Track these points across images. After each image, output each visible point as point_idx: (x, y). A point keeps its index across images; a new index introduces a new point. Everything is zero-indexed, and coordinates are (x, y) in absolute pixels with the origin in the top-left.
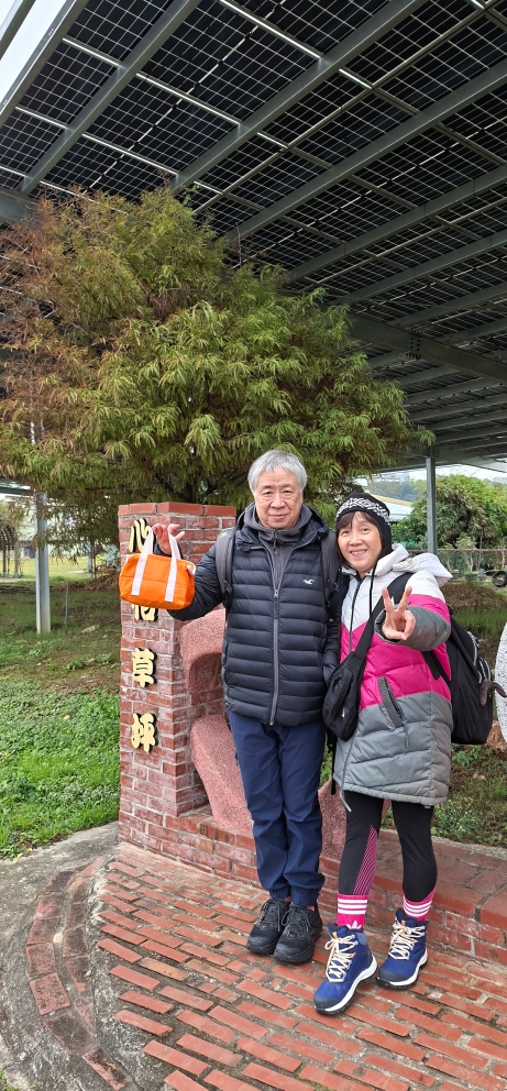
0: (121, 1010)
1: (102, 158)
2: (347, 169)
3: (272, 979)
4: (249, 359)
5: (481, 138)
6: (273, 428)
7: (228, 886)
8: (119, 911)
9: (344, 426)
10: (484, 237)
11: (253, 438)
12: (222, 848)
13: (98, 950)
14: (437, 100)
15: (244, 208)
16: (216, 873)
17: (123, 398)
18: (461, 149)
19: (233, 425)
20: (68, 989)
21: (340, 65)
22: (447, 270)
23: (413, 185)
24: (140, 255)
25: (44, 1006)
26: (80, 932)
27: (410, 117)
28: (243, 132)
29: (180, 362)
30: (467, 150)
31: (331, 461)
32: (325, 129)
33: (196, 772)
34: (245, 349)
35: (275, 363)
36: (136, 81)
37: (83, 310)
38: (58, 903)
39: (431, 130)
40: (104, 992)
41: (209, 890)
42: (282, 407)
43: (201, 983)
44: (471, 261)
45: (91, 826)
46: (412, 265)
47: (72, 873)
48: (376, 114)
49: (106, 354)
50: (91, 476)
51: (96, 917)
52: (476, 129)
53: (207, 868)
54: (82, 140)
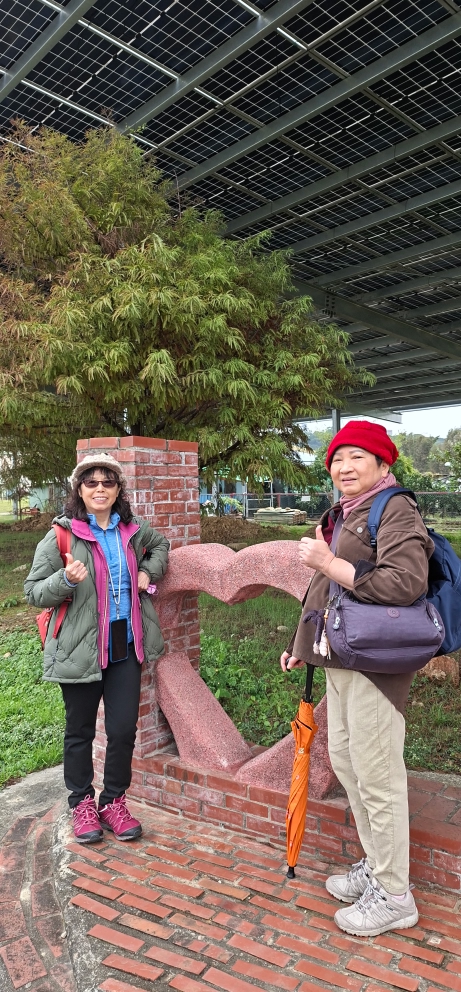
0: (106, 978)
1: (40, 106)
2: (278, 130)
3: (263, 932)
4: (203, 295)
5: (405, 105)
6: (228, 364)
7: (199, 828)
8: (88, 862)
9: (294, 367)
10: (399, 201)
11: (207, 374)
12: (191, 789)
13: (72, 907)
14: (367, 65)
15: (177, 163)
16: (184, 815)
17: (76, 332)
18: (385, 115)
19: (185, 362)
20: (43, 954)
21: (277, 24)
22: (363, 232)
23: (339, 148)
24: (87, 192)
25: (18, 977)
26: (48, 887)
27: (341, 80)
28: (181, 86)
29: (134, 296)
30: (391, 115)
31: (281, 400)
32: (259, 88)
33: (160, 711)
34: (197, 285)
35: (228, 300)
36: (77, 28)
37: (28, 246)
38: (20, 854)
39: (360, 94)
40: (84, 956)
41: (181, 834)
42: (236, 344)
43: (188, 942)
44: (385, 225)
45: (45, 767)
46: (332, 227)
47: (32, 820)
48: (309, 75)
49: (55, 289)
50: (39, 413)
51: (65, 869)
52: (400, 96)
53: (175, 809)
54: (21, 86)
